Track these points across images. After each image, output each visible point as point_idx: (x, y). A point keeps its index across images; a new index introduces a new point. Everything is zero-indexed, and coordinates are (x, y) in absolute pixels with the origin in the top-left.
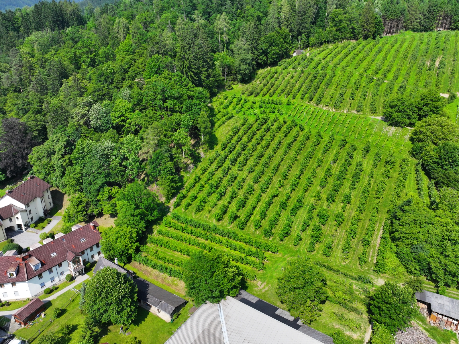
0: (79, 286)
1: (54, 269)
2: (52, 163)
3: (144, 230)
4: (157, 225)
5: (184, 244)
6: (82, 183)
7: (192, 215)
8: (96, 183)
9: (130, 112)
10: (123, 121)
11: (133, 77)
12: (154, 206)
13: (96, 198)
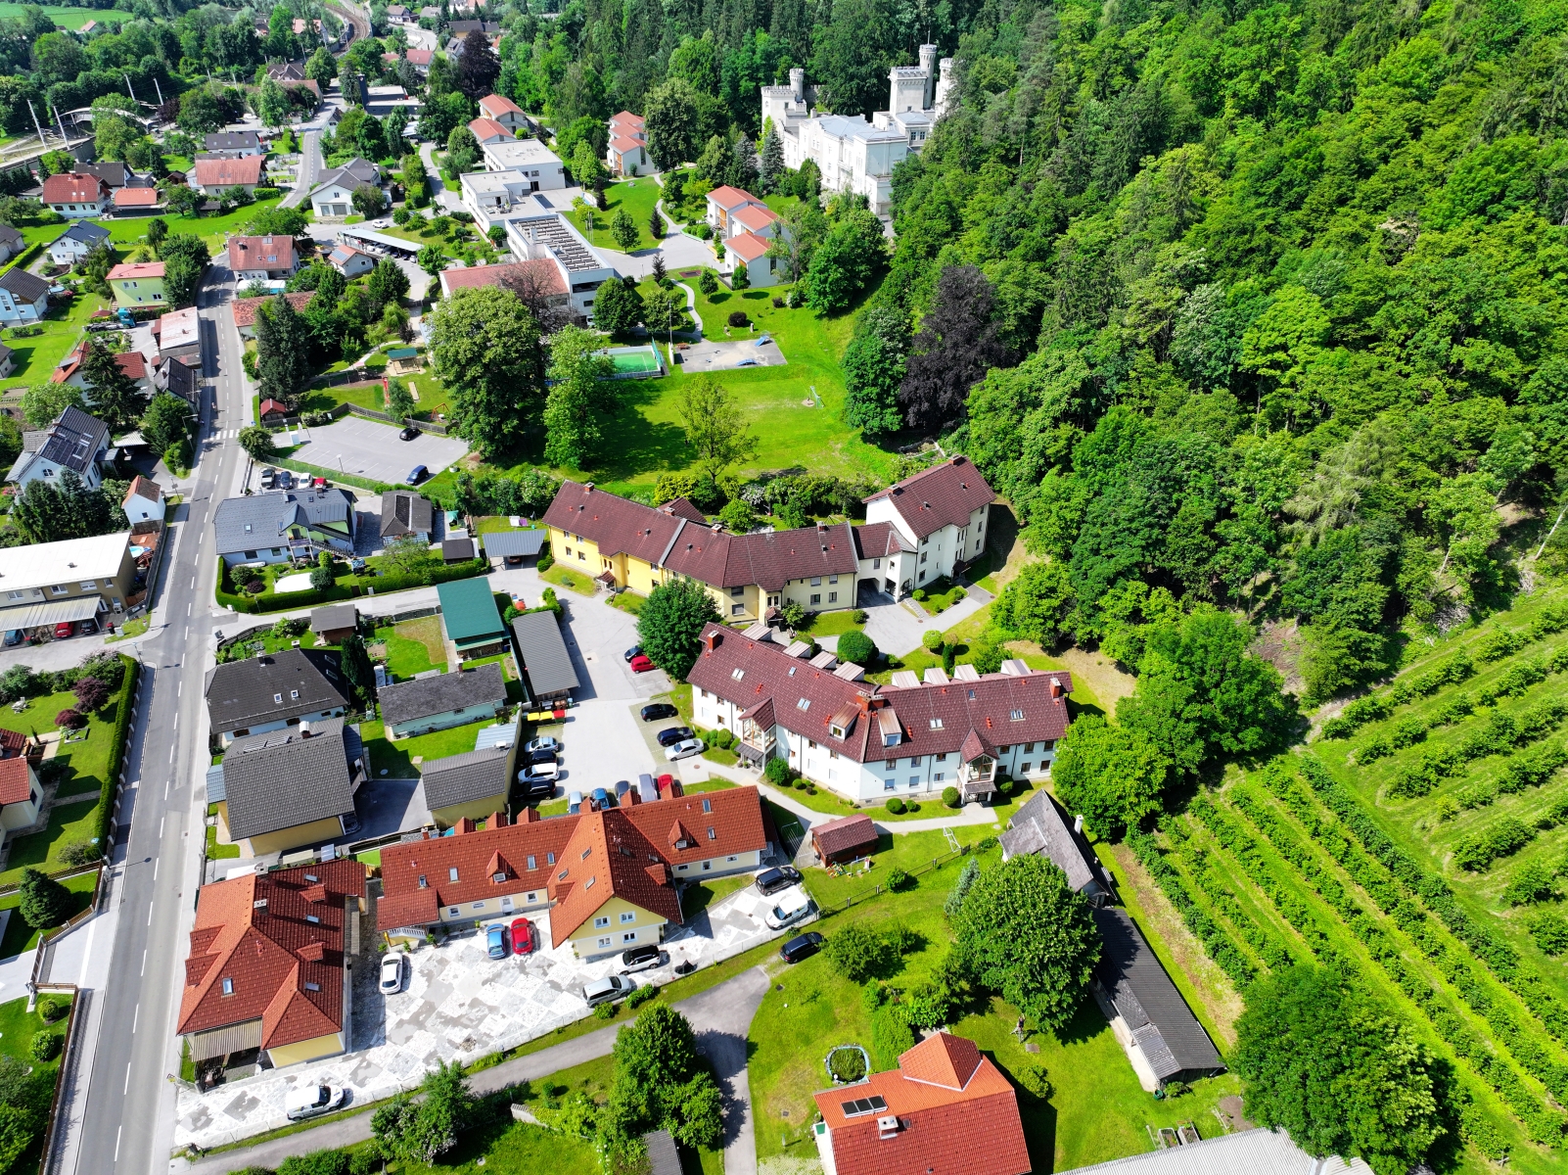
0: (965, 831)
1: (925, 760)
2: (1022, 430)
3: (1194, 771)
4: (1240, 766)
5: (1299, 878)
6: (1075, 539)
7: (1375, 797)
8: (1113, 556)
9: (1314, 344)
10: (1275, 365)
11: (1383, 200)
12: (1256, 711)
13: (1096, 599)
